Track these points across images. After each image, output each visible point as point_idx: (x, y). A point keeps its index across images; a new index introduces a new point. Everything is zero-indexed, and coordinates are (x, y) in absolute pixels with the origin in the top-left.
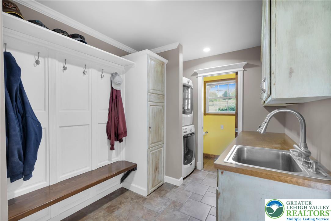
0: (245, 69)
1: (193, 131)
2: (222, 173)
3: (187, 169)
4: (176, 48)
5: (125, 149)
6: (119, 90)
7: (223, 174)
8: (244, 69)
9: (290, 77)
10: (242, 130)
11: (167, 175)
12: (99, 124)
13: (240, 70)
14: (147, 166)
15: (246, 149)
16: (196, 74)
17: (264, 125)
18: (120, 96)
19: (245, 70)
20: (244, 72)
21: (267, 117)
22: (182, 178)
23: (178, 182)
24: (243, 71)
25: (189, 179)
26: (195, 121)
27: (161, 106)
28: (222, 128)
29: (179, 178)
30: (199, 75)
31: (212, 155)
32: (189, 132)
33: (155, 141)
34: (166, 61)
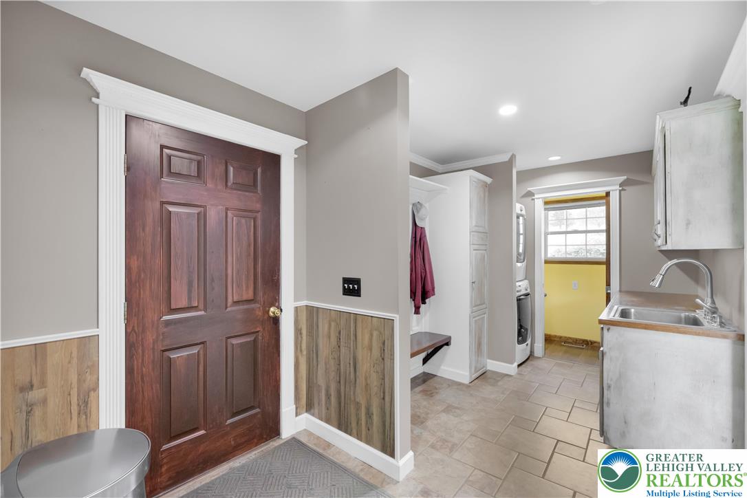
0: (624, 188)
1: (529, 291)
2: (608, 329)
3: (521, 351)
4: (507, 160)
5: (428, 314)
6: (424, 227)
7: (610, 331)
8: (621, 188)
9: (687, 228)
10: (618, 289)
11: (491, 358)
13: (615, 189)
15: (633, 310)
16: (530, 194)
17: (659, 278)
18: (425, 236)
19: (623, 190)
20: (622, 192)
21: (663, 268)
22: (516, 364)
23: (511, 369)
24: (620, 191)
26: (530, 275)
27: (483, 250)
28: (575, 286)
29: (512, 363)
30: (536, 196)
31: (556, 336)
32: (524, 292)
33: (478, 303)
34: (488, 180)
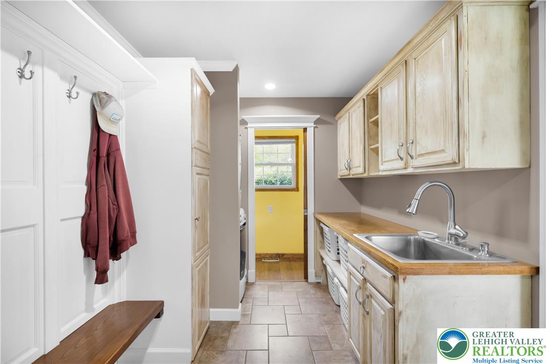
2: (404, 279)
4: (232, 71)
6: (115, 135)
7: (406, 281)
8: (315, 126)
9: (483, 142)
11: (213, 306)
12: (62, 220)
13: (310, 126)
14: (192, 299)
16: (244, 122)
17: (415, 204)
18: (118, 149)
24: (314, 128)
25: (247, 303)
27: (205, 175)
28: (271, 210)
30: (249, 125)
34: (211, 90)
